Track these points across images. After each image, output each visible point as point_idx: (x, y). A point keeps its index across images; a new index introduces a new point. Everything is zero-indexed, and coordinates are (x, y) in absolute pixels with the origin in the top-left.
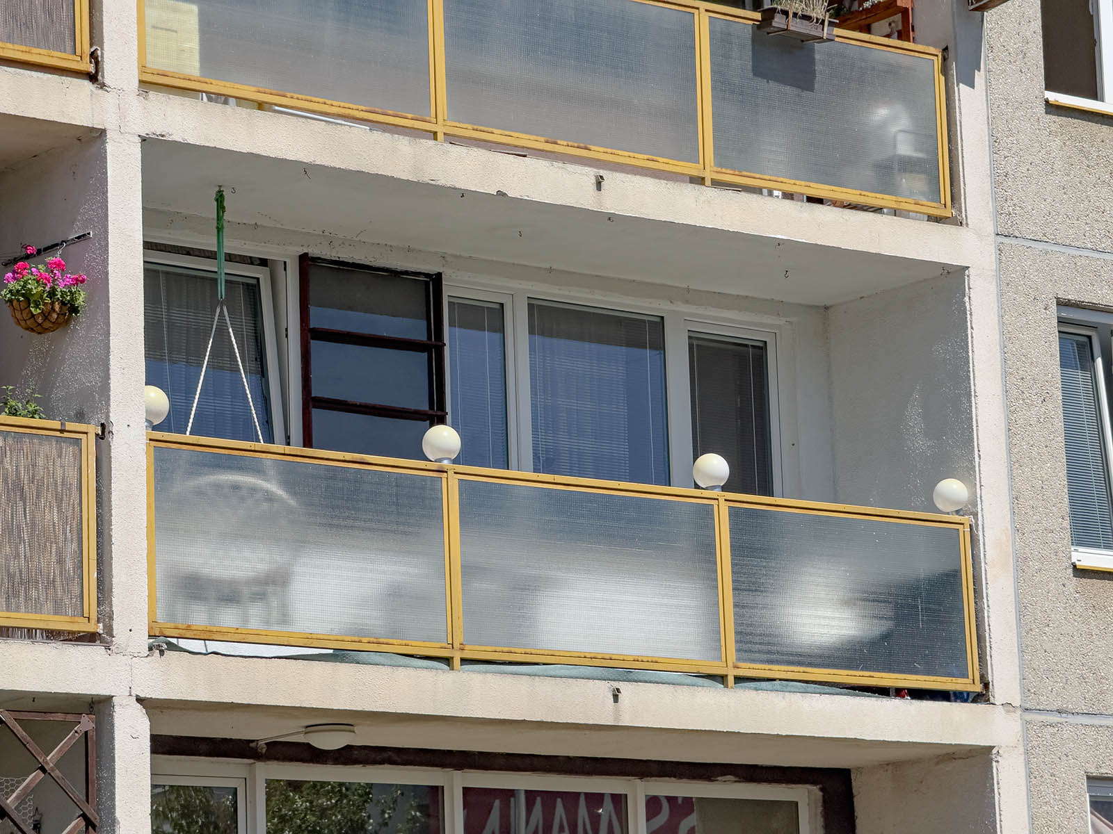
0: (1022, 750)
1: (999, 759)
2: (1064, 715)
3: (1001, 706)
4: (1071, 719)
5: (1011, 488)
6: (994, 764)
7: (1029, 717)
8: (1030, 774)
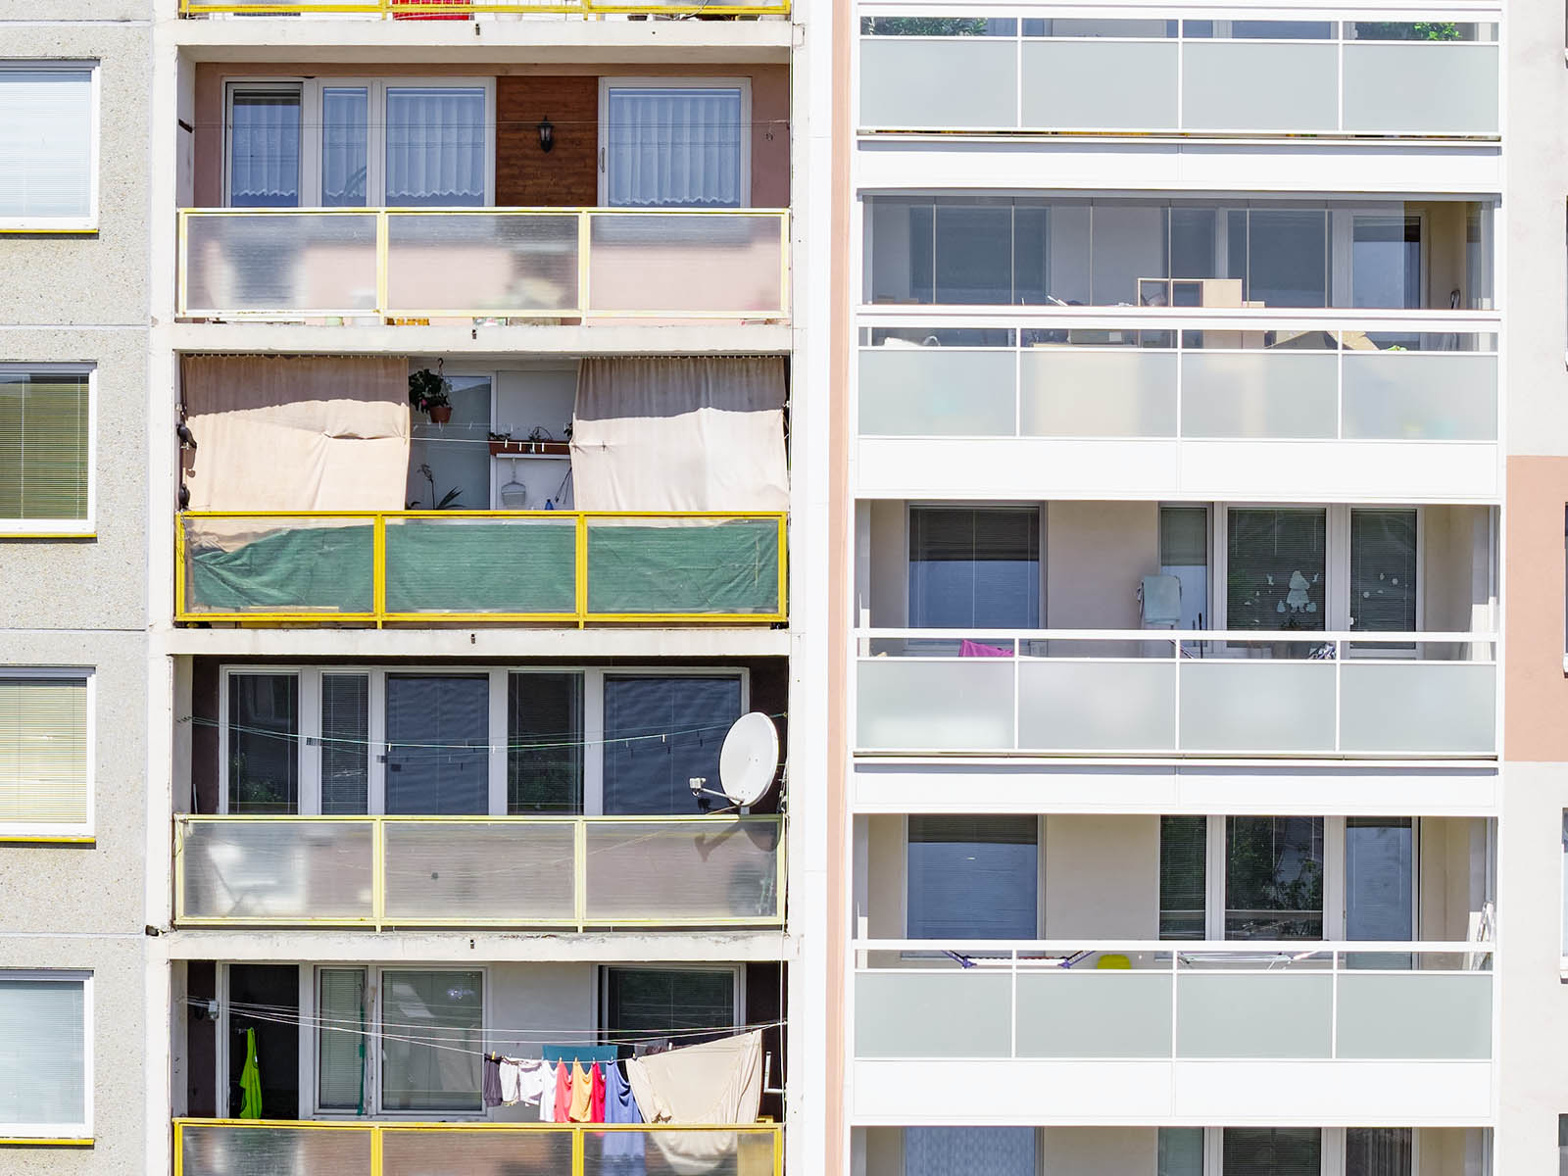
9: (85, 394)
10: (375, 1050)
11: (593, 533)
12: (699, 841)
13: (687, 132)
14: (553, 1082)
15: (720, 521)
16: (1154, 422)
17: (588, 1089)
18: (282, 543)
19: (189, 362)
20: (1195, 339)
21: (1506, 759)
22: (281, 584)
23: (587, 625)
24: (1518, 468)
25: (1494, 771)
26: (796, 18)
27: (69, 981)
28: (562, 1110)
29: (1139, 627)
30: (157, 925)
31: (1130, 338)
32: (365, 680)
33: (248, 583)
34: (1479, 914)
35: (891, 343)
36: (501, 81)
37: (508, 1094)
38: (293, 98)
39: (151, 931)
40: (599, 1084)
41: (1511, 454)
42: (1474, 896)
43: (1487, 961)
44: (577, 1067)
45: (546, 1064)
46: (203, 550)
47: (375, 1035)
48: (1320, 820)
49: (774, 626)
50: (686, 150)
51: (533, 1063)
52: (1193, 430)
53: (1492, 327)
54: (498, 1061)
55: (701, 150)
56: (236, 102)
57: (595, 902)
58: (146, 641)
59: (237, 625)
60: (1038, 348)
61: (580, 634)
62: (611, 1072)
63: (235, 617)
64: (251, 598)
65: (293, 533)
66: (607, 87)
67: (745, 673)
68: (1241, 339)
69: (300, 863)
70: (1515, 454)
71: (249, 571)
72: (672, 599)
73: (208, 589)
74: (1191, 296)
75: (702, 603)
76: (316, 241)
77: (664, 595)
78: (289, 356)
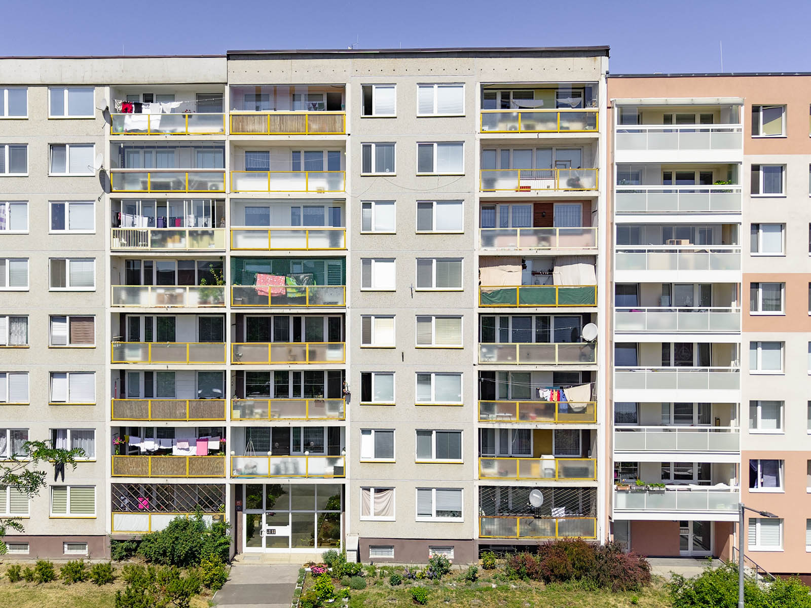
0: (350, 483)
1: (346, 484)
4: (358, 480)
7: (351, 480)
8: (351, 486)
9: (461, 264)
10: (510, 387)
11: (559, 289)
12: (580, 348)
13: (569, 213)
14: (550, 394)
15: (579, 287)
16: (673, 267)
17: (556, 395)
18: (498, 292)
19: (481, 257)
20: (680, 251)
21: (743, 331)
22: (499, 299)
23: (558, 307)
24: (745, 275)
25: (740, 334)
26: (599, 191)
27: (458, 374)
28: (551, 399)
29: (660, 306)
30: (475, 364)
31: (667, 251)
32: (508, 317)
33: (492, 299)
34: (734, 362)
35: (619, 253)
36: (535, 204)
37: (541, 396)
38: (494, 208)
39: (475, 365)
40: (559, 394)
41: (744, 272)
42: (732, 358)
43: (738, 371)
44: (554, 391)
45: (548, 390)
46: (483, 293)
47: (510, 384)
48: (692, 343)
49: (594, 307)
50: (569, 217)
51: (546, 390)
52: (680, 269)
53: (740, 248)
54: (539, 390)
55: (571, 217)
56: (483, 209)
57: (559, 359)
58: (473, 310)
59: (490, 307)
60: (650, 253)
61: (557, 308)
62: (561, 391)
63: (490, 306)
64: (493, 302)
65: (501, 290)
66: (555, 205)
67: (581, 316)
68: (689, 251)
69: (496, 352)
70: (746, 273)
71: (493, 297)
72: (575, 303)
73: (485, 300)
74: (678, 243)
75: (580, 303)
76: (499, 235)
77: (573, 301)
78: (499, 256)
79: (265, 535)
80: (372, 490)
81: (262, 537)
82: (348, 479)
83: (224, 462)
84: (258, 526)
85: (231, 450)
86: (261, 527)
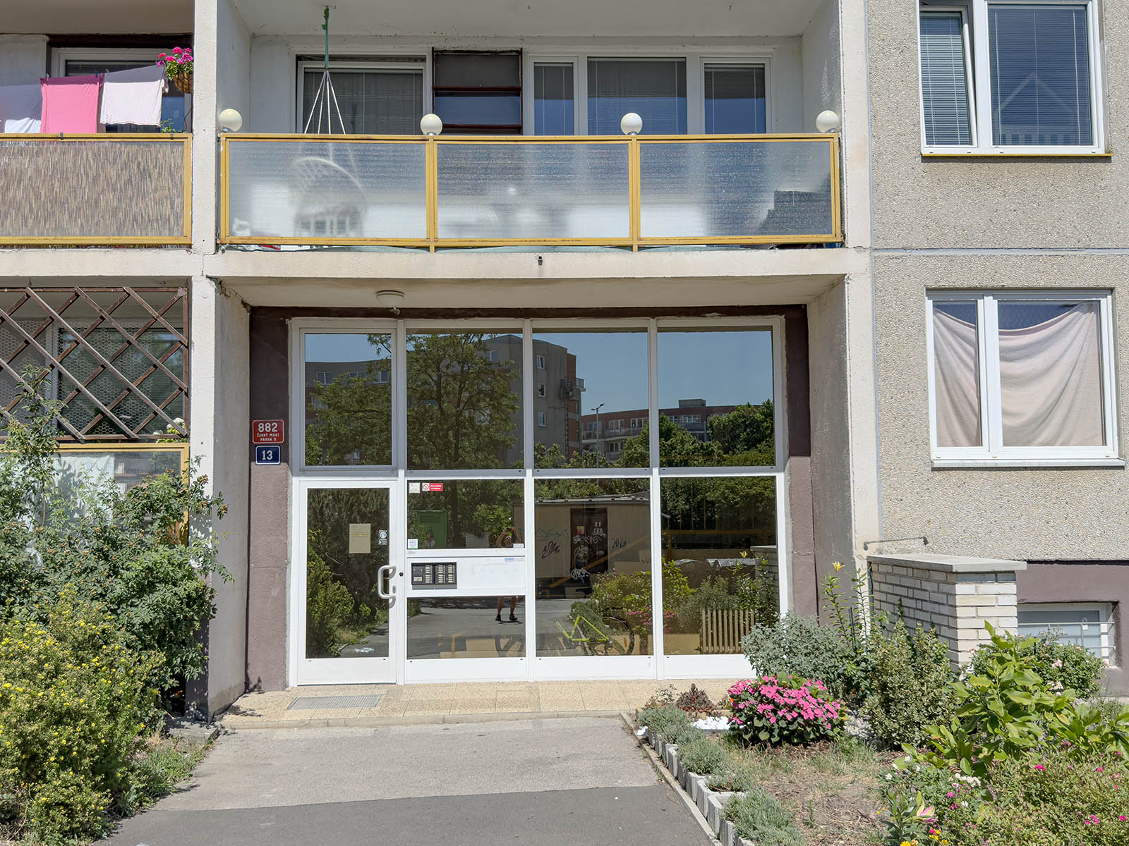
0: (869, 274)
1: (849, 281)
2: (908, 251)
3: (853, 249)
4: (915, 253)
5: (870, 110)
6: (846, 285)
7: (876, 254)
8: (875, 289)
79: (401, 590)
80: (988, 309)
81: (385, 605)
82: (859, 248)
83: (179, 168)
84: (366, 549)
85: (224, 101)
86: (380, 553)
